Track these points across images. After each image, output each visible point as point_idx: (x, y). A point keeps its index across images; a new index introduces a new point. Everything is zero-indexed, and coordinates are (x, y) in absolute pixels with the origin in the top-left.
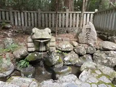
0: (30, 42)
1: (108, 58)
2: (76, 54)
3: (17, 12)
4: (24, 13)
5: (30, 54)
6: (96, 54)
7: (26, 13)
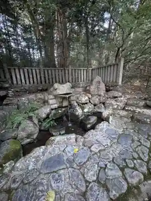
0: (51, 99)
1: (117, 103)
2: (92, 105)
3: (15, 69)
4: (23, 69)
5: (53, 111)
6: (108, 102)
7: (26, 70)
